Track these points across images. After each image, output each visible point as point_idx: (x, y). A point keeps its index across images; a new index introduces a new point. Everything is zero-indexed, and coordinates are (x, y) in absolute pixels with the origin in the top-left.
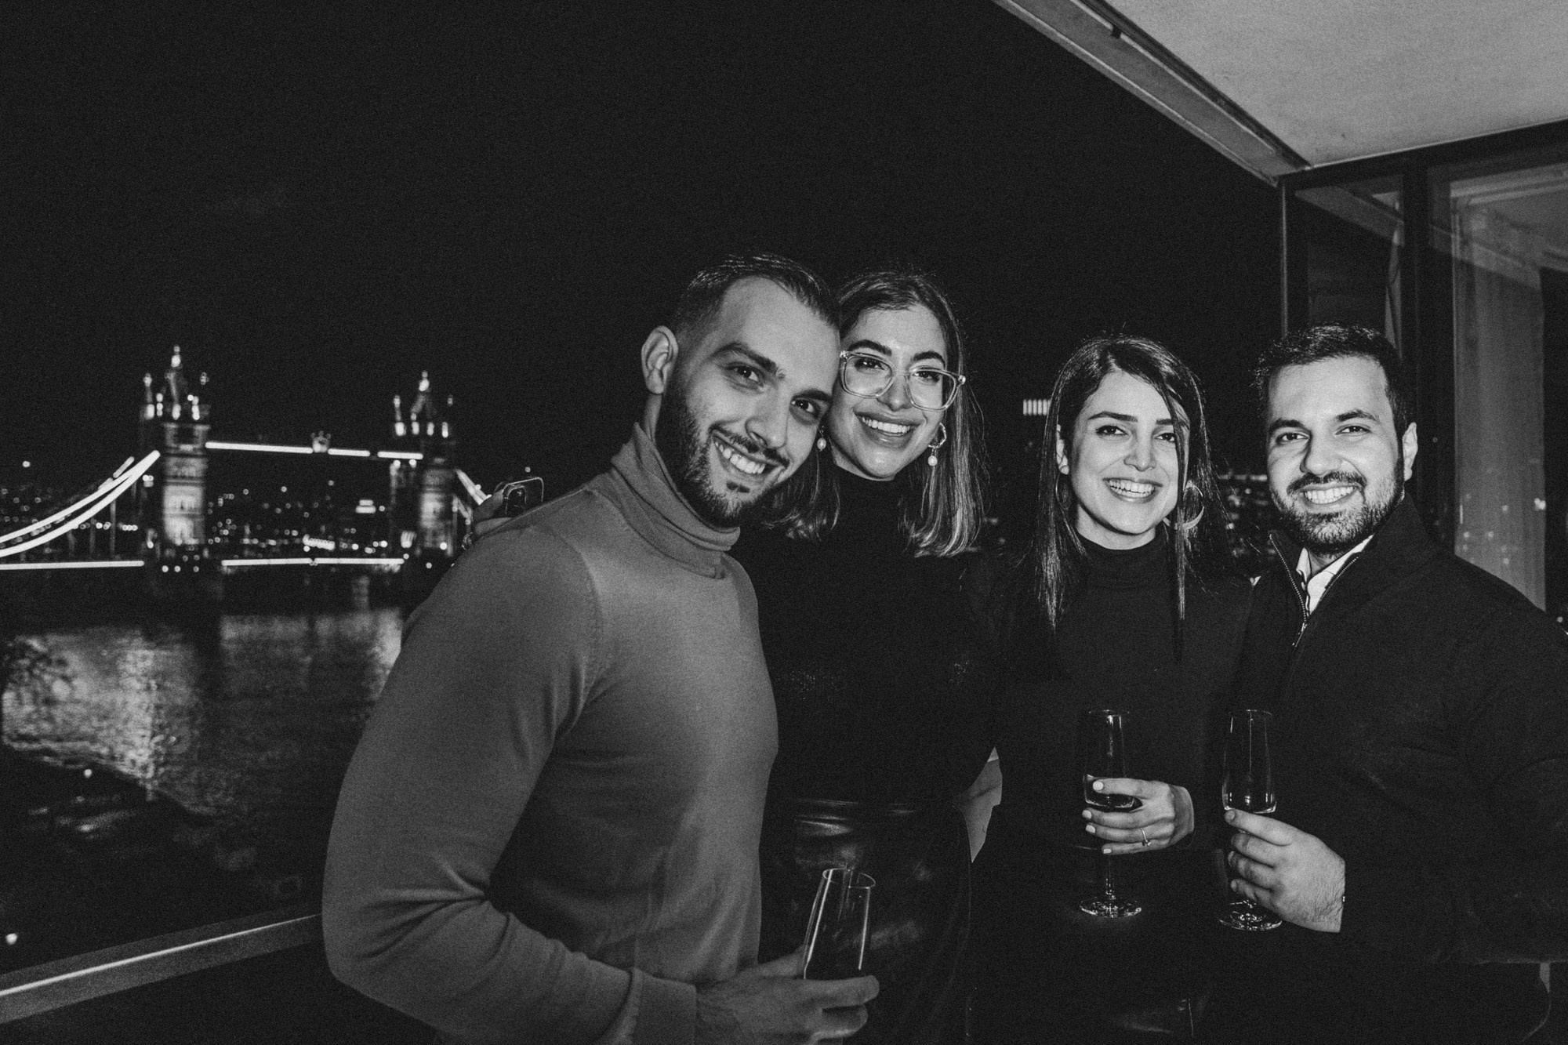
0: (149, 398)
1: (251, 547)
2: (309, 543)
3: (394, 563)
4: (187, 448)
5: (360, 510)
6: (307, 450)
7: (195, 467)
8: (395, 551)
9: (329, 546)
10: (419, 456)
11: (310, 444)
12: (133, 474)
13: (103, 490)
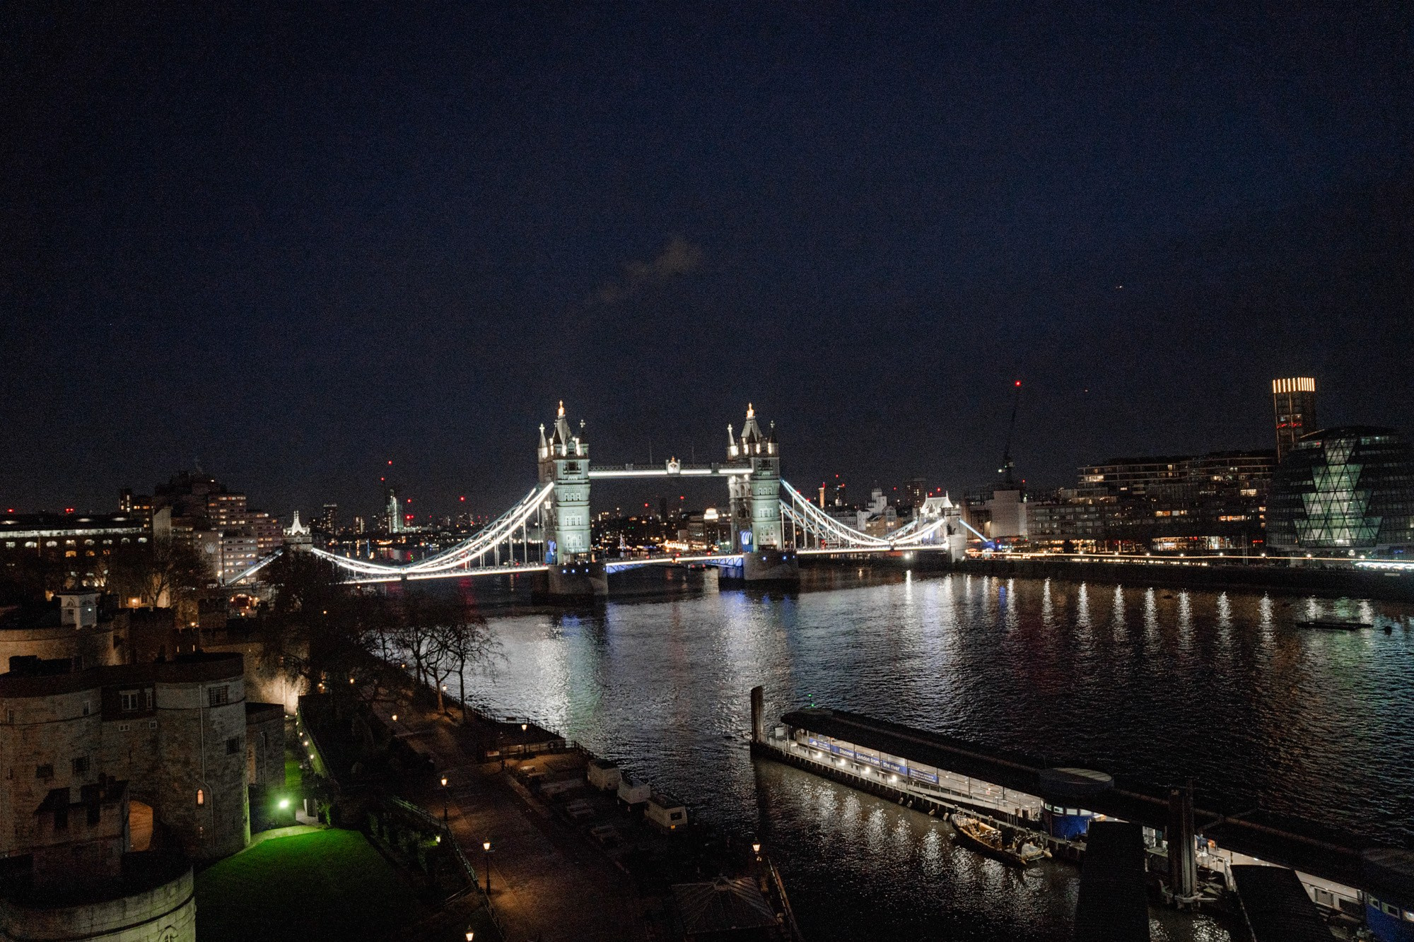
0: (544, 442)
1: (625, 551)
2: (669, 545)
3: (736, 559)
4: (574, 478)
5: (706, 517)
6: (663, 473)
7: (583, 492)
8: (737, 550)
9: (685, 547)
10: (751, 471)
11: (665, 468)
12: (536, 501)
13: (516, 514)
